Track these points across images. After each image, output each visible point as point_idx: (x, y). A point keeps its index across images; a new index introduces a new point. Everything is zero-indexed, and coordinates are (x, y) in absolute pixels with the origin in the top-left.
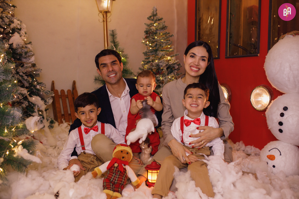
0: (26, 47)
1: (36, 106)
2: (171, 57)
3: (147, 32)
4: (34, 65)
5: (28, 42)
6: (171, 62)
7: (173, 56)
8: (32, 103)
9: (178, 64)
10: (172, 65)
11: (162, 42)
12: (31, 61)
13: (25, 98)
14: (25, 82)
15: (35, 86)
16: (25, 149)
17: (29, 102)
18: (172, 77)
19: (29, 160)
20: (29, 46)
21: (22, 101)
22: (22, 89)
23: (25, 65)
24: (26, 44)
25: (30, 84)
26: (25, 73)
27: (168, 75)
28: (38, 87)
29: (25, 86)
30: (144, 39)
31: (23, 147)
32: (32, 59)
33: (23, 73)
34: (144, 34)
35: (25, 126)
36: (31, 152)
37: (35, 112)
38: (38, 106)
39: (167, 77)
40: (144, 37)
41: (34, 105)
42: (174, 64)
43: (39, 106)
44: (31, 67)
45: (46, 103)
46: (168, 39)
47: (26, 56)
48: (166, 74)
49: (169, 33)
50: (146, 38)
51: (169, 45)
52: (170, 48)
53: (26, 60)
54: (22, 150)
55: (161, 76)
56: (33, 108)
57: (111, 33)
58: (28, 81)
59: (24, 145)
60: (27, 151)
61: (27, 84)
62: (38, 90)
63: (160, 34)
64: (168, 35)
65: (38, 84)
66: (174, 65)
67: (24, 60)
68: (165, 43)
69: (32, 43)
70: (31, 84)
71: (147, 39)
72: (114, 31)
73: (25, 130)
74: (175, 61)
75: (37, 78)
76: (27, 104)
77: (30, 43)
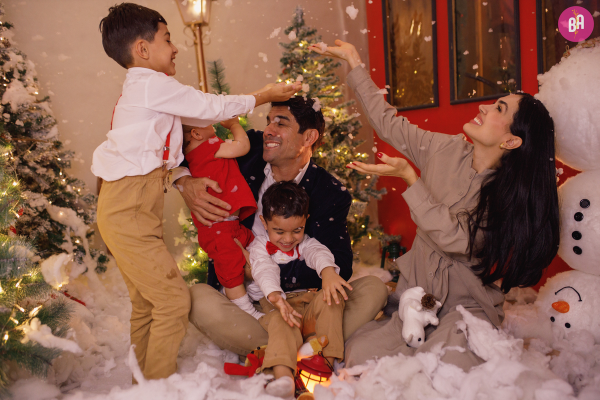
0: (39, 109)
1: (68, 229)
2: (339, 109)
3: (285, 61)
4: (58, 145)
5: (43, 98)
6: (340, 119)
7: (343, 107)
8: (58, 223)
9: (354, 122)
10: (341, 126)
11: (318, 79)
12: (50, 136)
13: (44, 214)
14: (42, 180)
15: (62, 188)
16: (45, 326)
17: (51, 221)
18: (344, 150)
19: (54, 348)
20: (44, 105)
21: (36, 220)
22: (37, 195)
23: (39, 146)
24: (38, 102)
25: (51, 184)
26: (41, 163)
27: (335, 145)
28: (69, 189)
29: (43, 189)
30: (281, 75)
31: (40, 322)
32: (53, 132)
33: (37, 162)
34: (280, 64)
35: (40, 274)
36: (58, 329)
37: (66, 241)
38: (71, 229)
39: (333, 151)
40: (281, 71)
41: (63, 226)
42: (346, 123)
43: (74, 228)
44: (51, 150)
45: (87, 221)
46: (330, 72)
47: (39, 127)
48: (331, 144)
49: (331, 60)
50: (286, 72)
51: (333, 84)
52: (336, 90)
53: (41, 135)
54: (38, 329)
55: (321, 149)
56: (60, 233)
57: (213, 67)
58: (46, 178)
59: (43, 317)
60: (50, 329)
61: (45, 185)
62: (70, 195)
63: (312, 62)
64: (329, 65)
65: (70, 182)
66: (345, 126)
67: (37, 136)
68: (323, 80)
69: (51, 99)
70: (54, 185)
71: (287, 76)
72: (217, 64)
73: (41, 285)
74: (347, 117)
75: (67, 170)
76: (47, 225)
77: (47, 99)
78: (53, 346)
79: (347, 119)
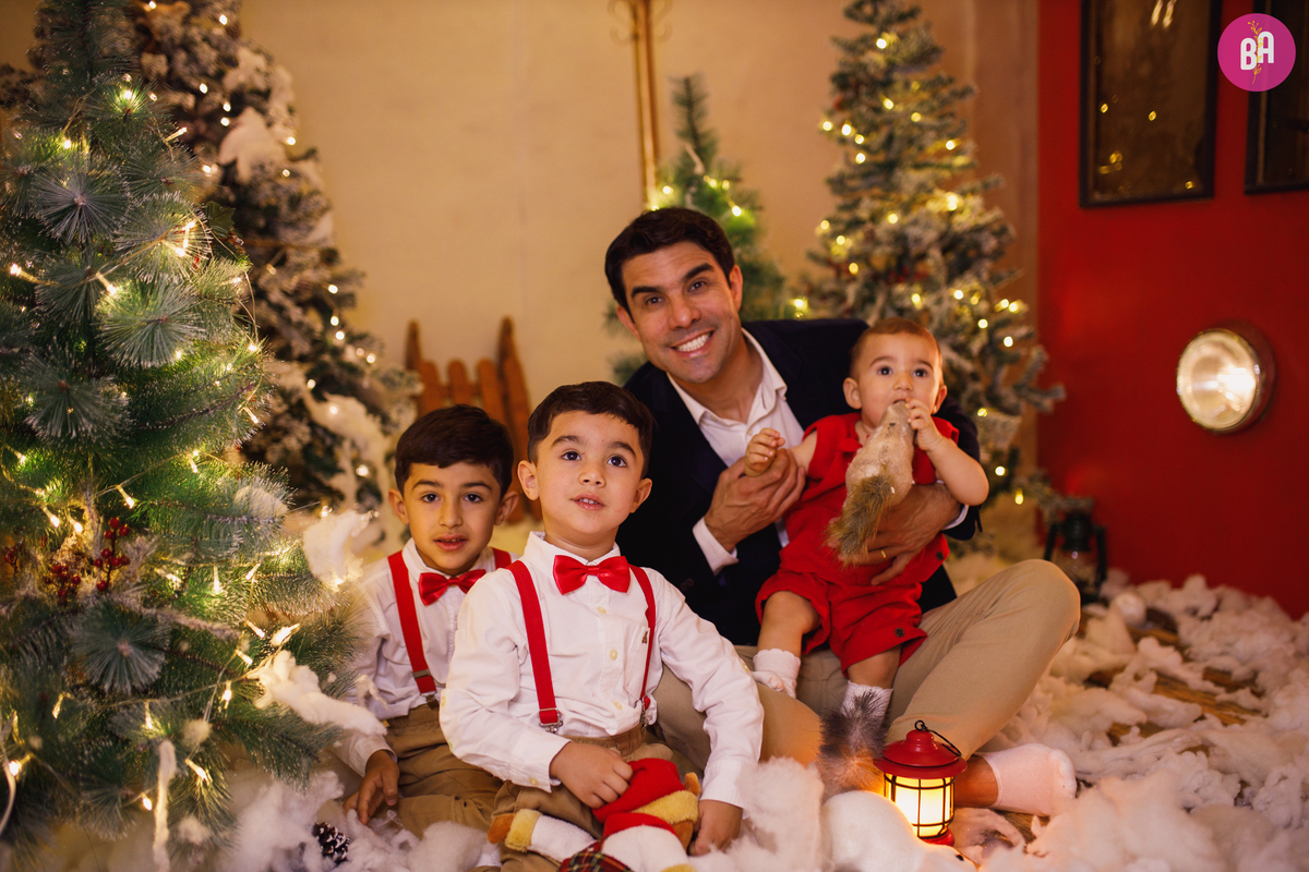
0: (294, 175)
1: (347, 445)
2: (963, 194)
3: (843, 81)
4: (330, 257)
5: (301, 151)
6: (964, 221)
7: (973, 192)
8: (326, 430)
9: (996, 227)
10: (967, 237)
11: (919, 126)
12: (315, 236)
13: (298, 410)
14: (295, 333)
15: (337, 352)
16: (305, 669)
17: (313, 425)
18: (972, 293)
19: (326, 724)
20: (306, 167)
21: (282, 422)
22: (283, 367)
23: (294, 259)
24: (293, 159)
25: (314, 342)
26: (294, 295)
27: (950, 281)
28: (352, 355)
29: (296, 352)
30: (830, 115)
31: (293, 660)
32: (324, 229)
33: (286, 294)
34: (828, 87)
35: (299, 553)
36: (332, 678)
37: (341, 471)
38: (353, 444)
39: (945, 292)
40: (829, 103)
41: (337, 438)
42: (978, 229)
43: (360, 443)
44: (316, 267)
45: (388, 428)
46: (947, 109)
47: (294, 217)
48: (941, 278)
49: (951, 80)
50: (841, 106)
51: (952, 137)
52: (957, 152)
53: (296, 234)
54: (290, 678)
55: (917, 288)
56: (330, 451)
57: (681, 90)
58: (304, 329)
59: (301, 649)
60: (315, 677)
61: (301, 346)
62: (352, 369)
63: (907, 85)
64: (945, 92)
65: (354, 339)
66: (975, 236)
67: (288, 236)
68: (932, 128)
69: (321, 154)
70: (320, 345)
71: (846, 115)
72: (693, 83)
73: (300, 578)
74: (981, 215)
75: (348, 314)
76: (303, 433)
77: (311, 154)
78: (323, 720)
79: (982, 221)
